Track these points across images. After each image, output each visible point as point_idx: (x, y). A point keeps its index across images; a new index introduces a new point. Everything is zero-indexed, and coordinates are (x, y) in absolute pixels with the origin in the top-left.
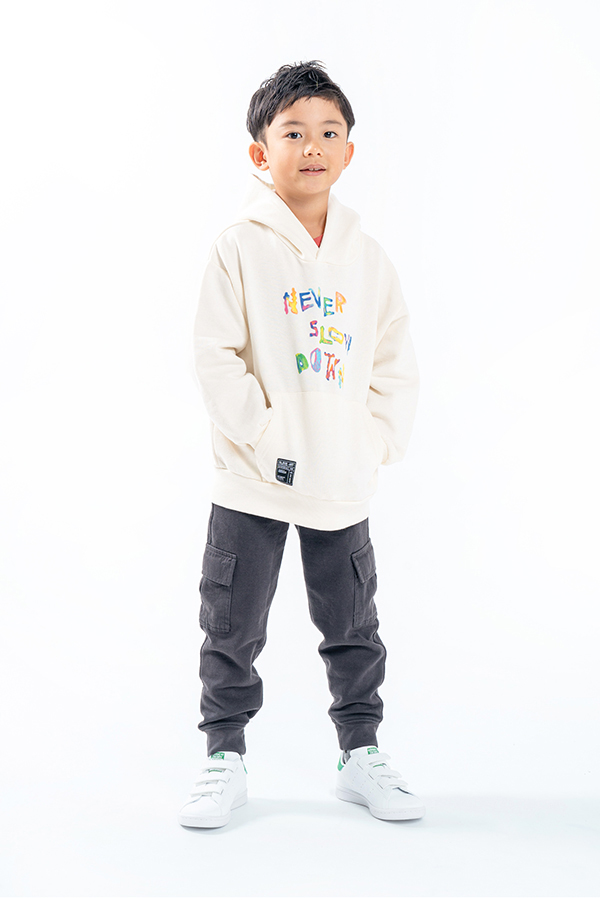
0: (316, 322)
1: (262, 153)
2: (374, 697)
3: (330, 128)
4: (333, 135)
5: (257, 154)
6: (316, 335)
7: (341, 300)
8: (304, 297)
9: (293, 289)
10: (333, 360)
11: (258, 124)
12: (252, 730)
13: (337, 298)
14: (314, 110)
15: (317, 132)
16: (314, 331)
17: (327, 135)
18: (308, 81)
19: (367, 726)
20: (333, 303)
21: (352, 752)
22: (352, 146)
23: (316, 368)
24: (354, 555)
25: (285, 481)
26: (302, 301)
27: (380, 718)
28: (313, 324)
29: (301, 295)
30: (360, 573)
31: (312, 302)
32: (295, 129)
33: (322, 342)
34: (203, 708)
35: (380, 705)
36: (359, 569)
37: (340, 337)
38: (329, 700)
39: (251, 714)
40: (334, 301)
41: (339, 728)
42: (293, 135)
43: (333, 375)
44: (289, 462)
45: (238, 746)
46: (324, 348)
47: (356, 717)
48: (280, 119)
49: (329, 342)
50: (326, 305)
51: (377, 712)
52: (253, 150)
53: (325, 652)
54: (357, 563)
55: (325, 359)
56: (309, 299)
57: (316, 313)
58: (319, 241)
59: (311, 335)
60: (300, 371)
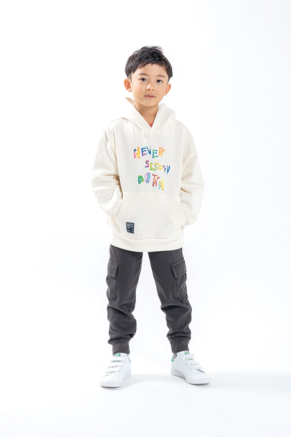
0: (148, 161)
1: (129, 84)
2: (186, 329)
3: (160, 78)
4: (161, 82)
5: (127, 84)
6: (148, 167)
7: (162, 150)
8: (143, 150)
9: (138, 147)
10: (156, 177)
11: (129, 71)
12: (132, 343)
13: (160, 150)
14: (154, 70)
15: (154, 80)
16: (147, 165)
17: (158, 81)
18: (153, 56)
19: (183, 342)
20: (158, 152)
21: (178, 354)
22: (170, 86)
23: (147, 181)
24: (173, 265)
25: (130, 232)
26: (142, 151)
27: (190, 338)
28: (147, 162)
29: (142, 149)
30: (175, 273)
31: (147, 152)
32: (144, 77)
33: (151, 169)
34: (110, 333)
35: (189, 332)
36: (174, 271)
37: (161, 167)
38: (167, 330)
39: (132, 336)
40: (158, 151)
41: (171, 343)
42: (143, 79)
43: (156, 184)
44: (131, 223)
45: (126, 350)
46: (152, 172)
47: (179, 338)
48: (139, 71)
49: (155, 169)
50: (153, 153)
51: (188, 336)
52: (126, 82)
53: (163, 309)
54: (173, 269)
55: (152, 177)
56: (146, 151)
57: (148, 157)
58: (151, 125)
59: (146, 167)
60: (139, 183)
